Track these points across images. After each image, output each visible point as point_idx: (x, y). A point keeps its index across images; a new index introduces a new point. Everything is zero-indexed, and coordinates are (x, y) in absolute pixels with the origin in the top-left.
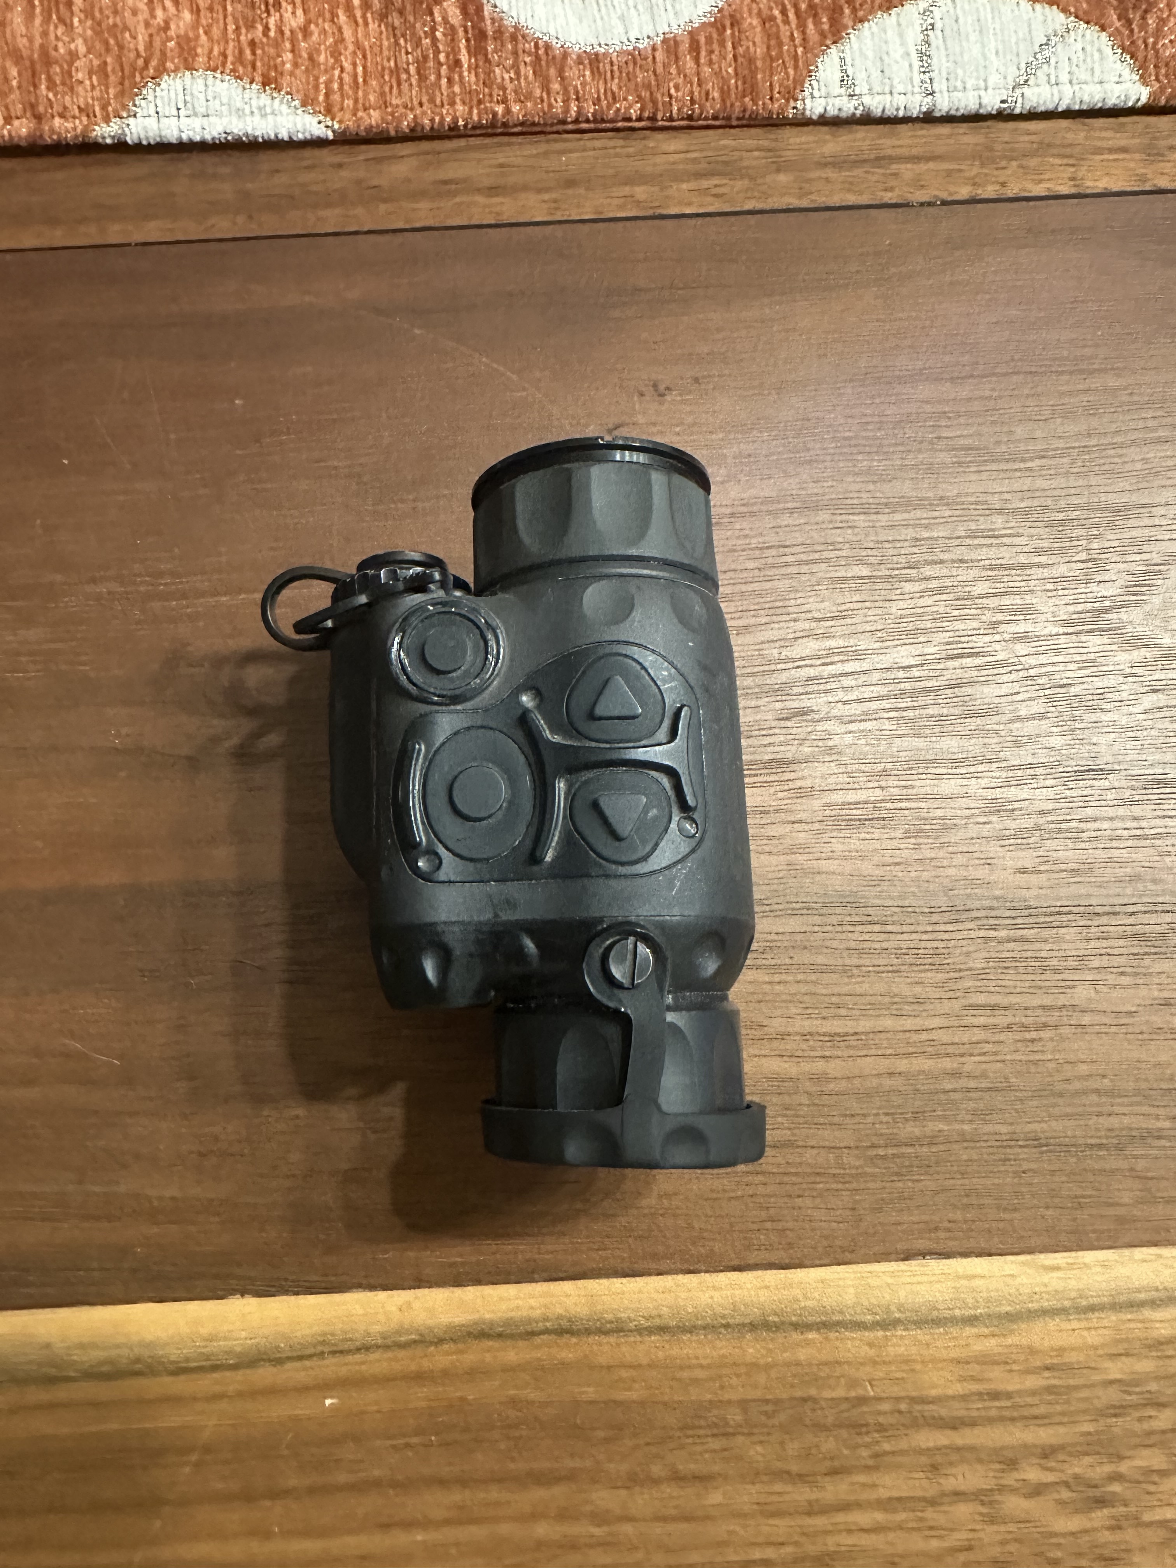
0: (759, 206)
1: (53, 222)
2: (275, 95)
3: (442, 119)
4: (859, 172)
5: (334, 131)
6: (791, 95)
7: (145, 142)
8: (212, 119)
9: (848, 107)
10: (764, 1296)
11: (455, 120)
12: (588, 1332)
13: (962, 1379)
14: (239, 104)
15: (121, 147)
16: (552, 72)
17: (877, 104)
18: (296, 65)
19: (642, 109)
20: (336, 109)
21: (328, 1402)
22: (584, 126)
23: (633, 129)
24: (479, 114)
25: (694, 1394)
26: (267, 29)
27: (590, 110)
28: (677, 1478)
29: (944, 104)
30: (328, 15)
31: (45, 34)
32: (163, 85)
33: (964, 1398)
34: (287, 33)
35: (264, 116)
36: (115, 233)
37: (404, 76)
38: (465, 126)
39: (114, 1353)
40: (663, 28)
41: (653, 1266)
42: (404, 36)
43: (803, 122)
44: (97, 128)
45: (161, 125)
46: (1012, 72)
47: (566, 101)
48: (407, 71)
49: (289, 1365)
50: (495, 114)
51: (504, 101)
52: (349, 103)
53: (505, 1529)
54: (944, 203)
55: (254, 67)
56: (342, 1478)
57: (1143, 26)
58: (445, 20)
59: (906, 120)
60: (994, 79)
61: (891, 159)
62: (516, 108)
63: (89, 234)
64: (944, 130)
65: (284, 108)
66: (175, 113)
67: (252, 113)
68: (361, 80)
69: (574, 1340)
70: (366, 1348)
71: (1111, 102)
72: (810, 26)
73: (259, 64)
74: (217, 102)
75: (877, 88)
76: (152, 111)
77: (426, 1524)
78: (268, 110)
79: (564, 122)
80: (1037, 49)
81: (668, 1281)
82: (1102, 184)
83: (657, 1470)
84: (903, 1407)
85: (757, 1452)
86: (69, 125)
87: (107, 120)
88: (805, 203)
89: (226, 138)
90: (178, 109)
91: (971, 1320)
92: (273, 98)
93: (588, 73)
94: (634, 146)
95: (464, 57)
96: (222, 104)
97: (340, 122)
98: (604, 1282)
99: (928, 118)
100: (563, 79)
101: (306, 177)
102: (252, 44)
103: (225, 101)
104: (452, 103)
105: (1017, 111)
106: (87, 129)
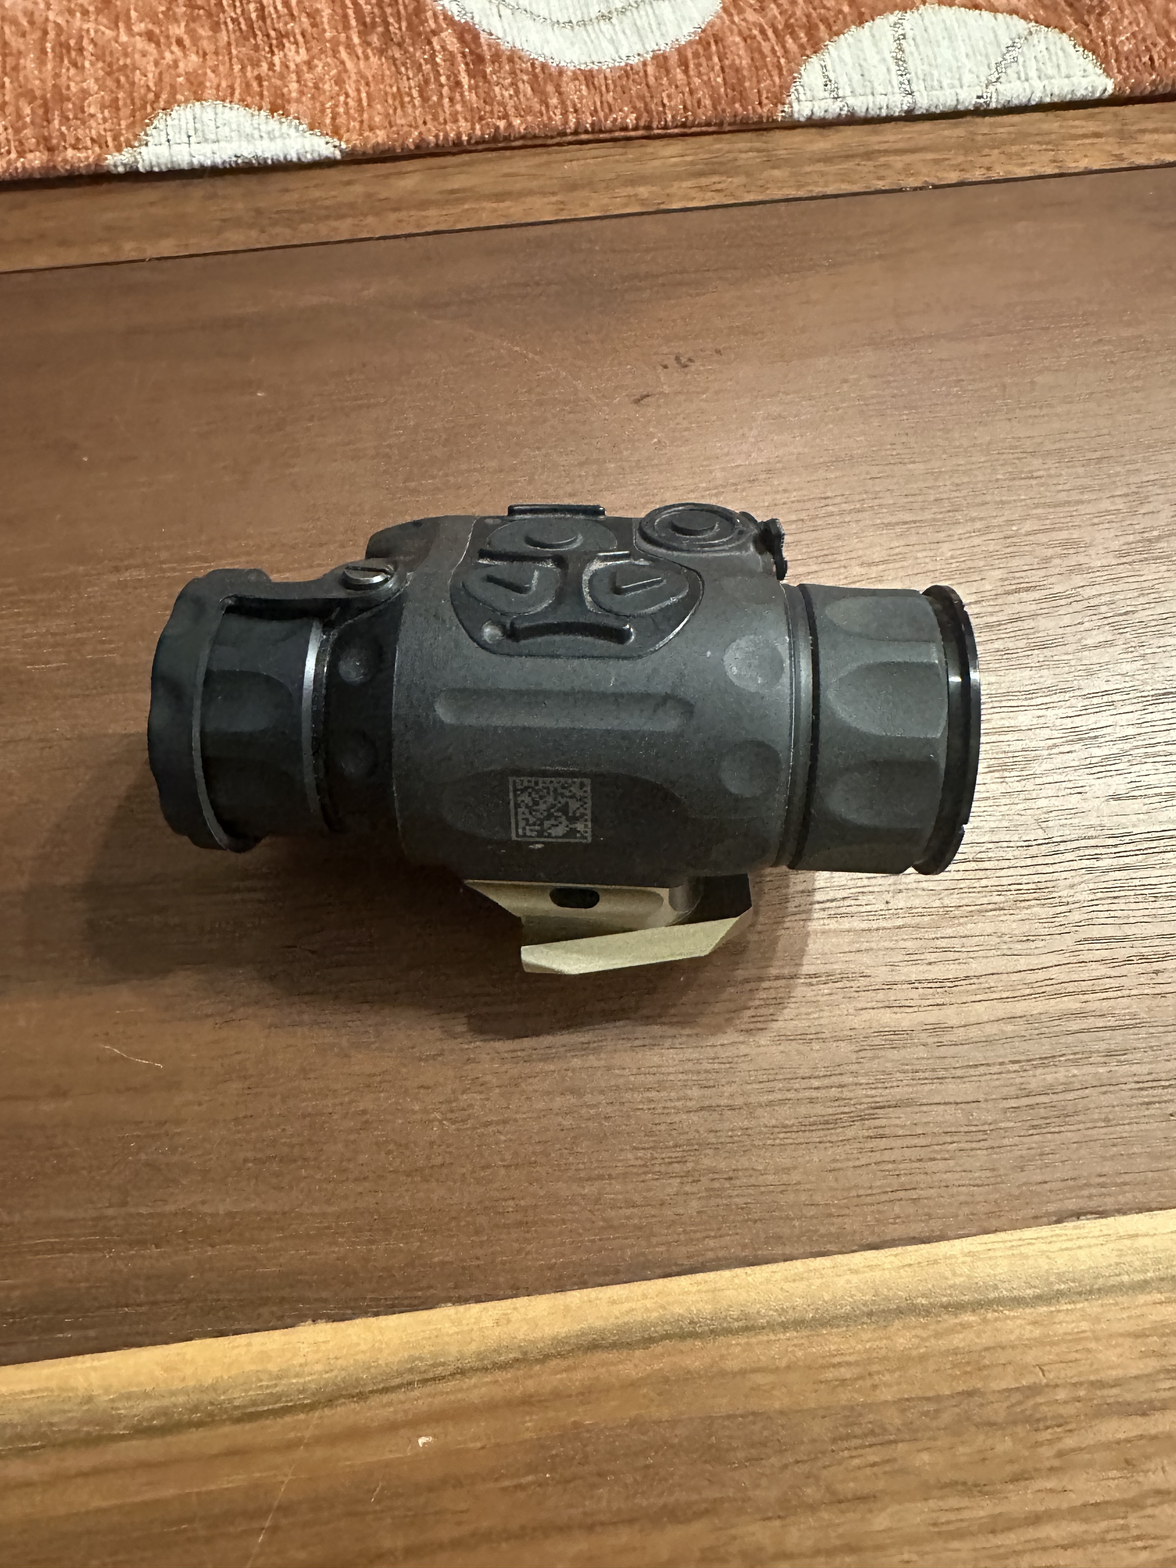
0: (761, 198)
1: (67, 244)
2: (283, 120)
3: (446, 135)
4: (850, 164)
5: (341, 151)
6: (778, 100)
7: (156, 169)
8: (222, 144)
9: (833, 109)
11: (459, 135)
12: (714, 1333)
14: (249, 130)
15: (132, 175)
16: (550, 88)
17: (861, 105)
18: (302, 93)
19: (637, 119)
20: (343, 131)
21: (422, 1441)
22: (584, 137)
23: (630, 138)
24: (481, 129)
26: (271, 65)
27: (588, 121)
28: (836, 1501)
29: (924, 102)
30: (330, 53)
31: (57, 76)
32: (174, 114)
33: (1148, 1378)
34: (292, 66)
35: (272, 139)
36: (129, 250)
37: (407, 99)
38: (469, 141)
39: (166, 1402)
40: (651, 46)
42: (404, 64)
43: (792, 125)
44: (109, 157)
45: (172, 151)
46: (984, 72)
47: (565, 114)
48: (410, 95)
49: (374, 1401)
50: (497, 128)
51: (505, 116)
52: (355, 124)
54: (935, 187)
55: (262, 96)
56: (445, 1532)
57: (1100, 26)
58: (444, 48)
59: (889, 119)
60: (967, 78)
61: (880, 153)
62: (517, 122)
63: (101, 252)
64: (926, 126)
65: (292, 131)
66: (186, 140)
67: (261, 137)
68: (365, 104)
69: (698, 1343)
70: (462, 1372)
71: (1081, 93)
72: (789, 40)
73: (266, 93)
74: (227, 129)
75: (859, 90)
76: (164, 139)
78: (277, 134)
79: (563, 134)
80: (1005, 51)
81: (798, 1266)
82: (1083, 164)
83: (811, 1493)
84: (1082, 1393)
85: (924, 1461)
86: (82, 155)
87: (119, 149)
88: (801, 193)
89: (236, 162)
90: (189, 137)
92: (281, 123)
93: (584, 87)
94: (632, 152)
95: (465, 80)
96: (232, 130)
97: (347, 142)
98: (726, 1274)
99: (910, 117)
100: (560, 94)
101: (317, 194)
102: (259, 78)
103: (234, 126)
104: (456, 121)
105: (993, 105)
106: (99, 158)
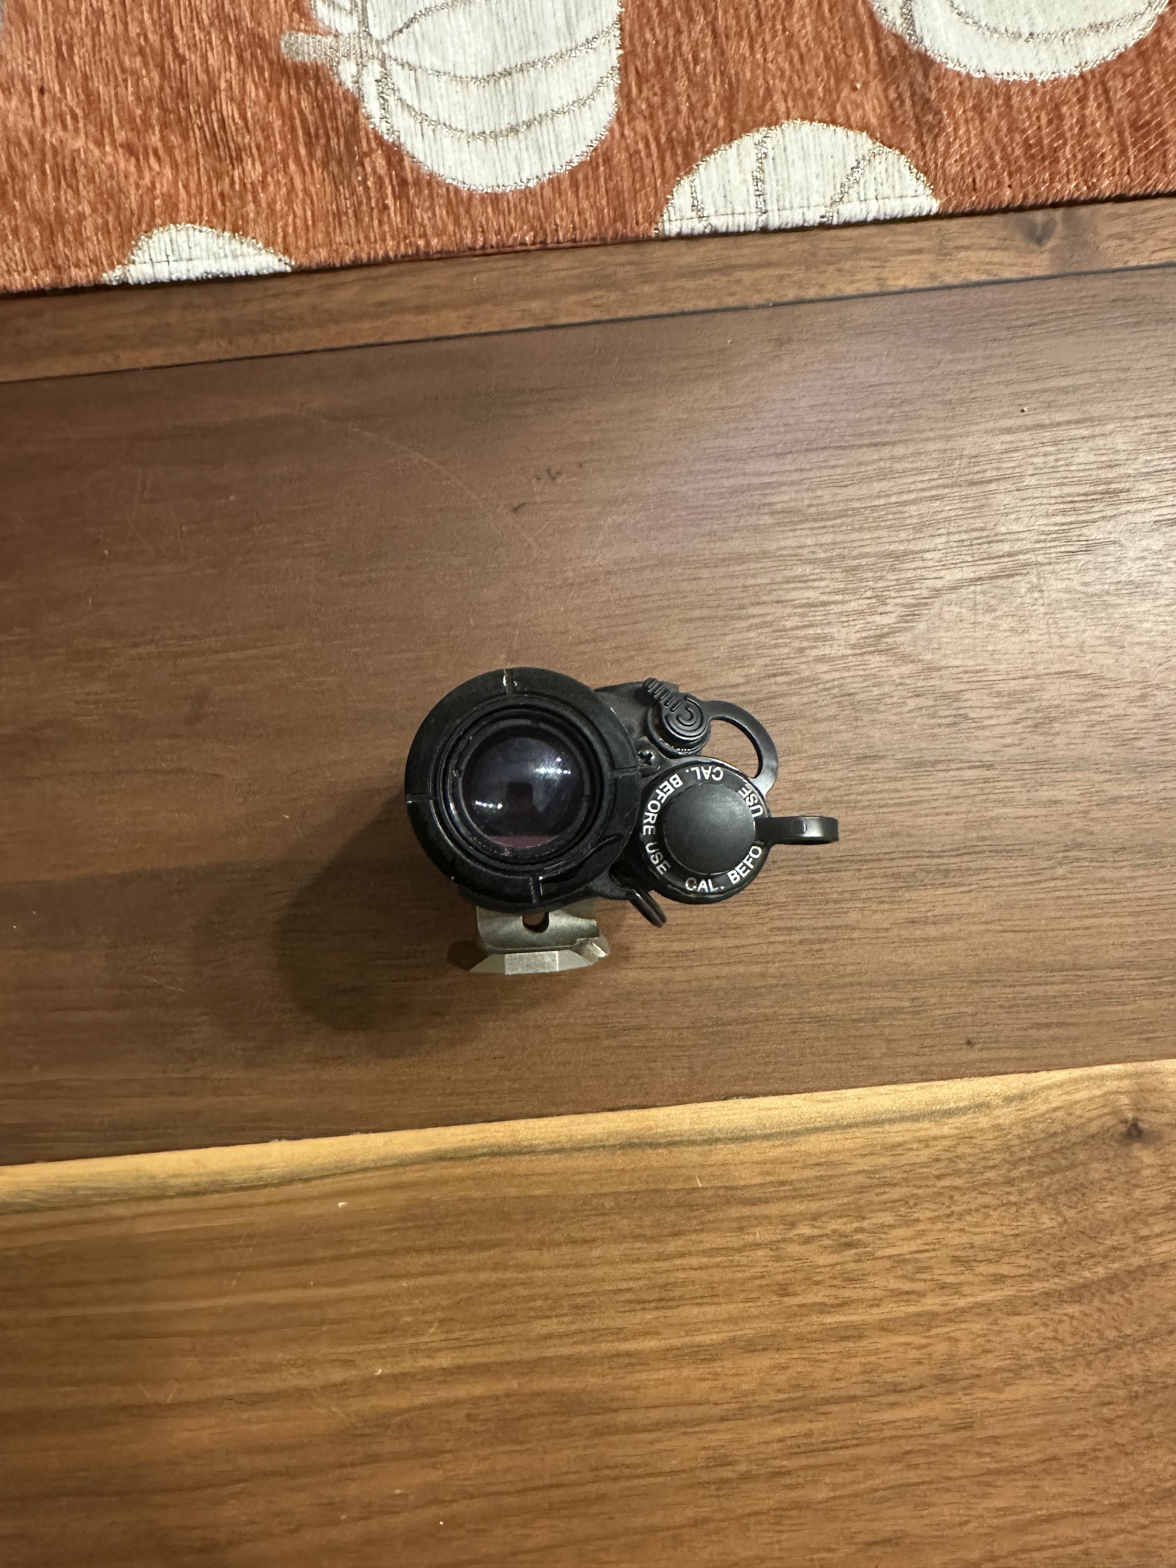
1: (76, 352)
3: (376, 252)
4: (708, 280)
5: (291, 266)
6: (652, 220)
7: (143, 283)
8: (195, 262)
9: (699, 227)
10: (628, 1127)
12: (511, 1154)
13: (761, 1174)
14: (215, 249)
15: (124, 286)
16: (462, 211)
17: (721, 223)
18: (258, 214)
20: (292, 249)
21: (341, 1204)
22: (489, 251)
23: (528, 251)
25: (583, 1190)
26: (232, 183)
27: (494, 239)
28: (573, 1242)
29: (775, 221)
30: (281, 167)
31: (57, 199)
32: (155, 238)
33: (762, 1186)
34: (249, 186)
35: (235, 257)
36: (126, 359)
37: (344, 218)
40: (548, 168)
41: (554, 1110)
42: (342, 183)
45: (155, 269)
46: (830, 192)
47: (474, 233)
48: (346, 214)
49: (314, 1183)
50: (418, 248)
51: (424, 235)
52: (302, 243)
53: (460, 1277)
55: (225, 217)
56: (354, 1250)
57: (935, 150)
58: (374, 171)
59: (747, 233)
60: (816, 199)
61: (735, 267)
62: (434, 242)
64: (779, 239)
65: (251, 250)
69: (502, 1159)
70: (365, 1170)
72: (668, 158)
73: (228, 215)
74: (198, 248)
75: (721, 211)
76: (147, 259)
77: (409, 1275)
79: (473, 249)
80: (849, 171)
81: (565, 1119)
82: (902, 283)
83: (558, 1237)
84: (721, 1192)
85: (624, 1224)
87: (112, 267)
88: (665, 310)
89: (206, 276)
91: (767, 1137)
92: (241, 243)
95: (390, 201)
98: (523, 1122)
99: (764, 231)
100: (470, 217)
101: (272, 305)
102: (222, 195)
104: (384, 240)
105: (835, 222)
106: (97, 275)
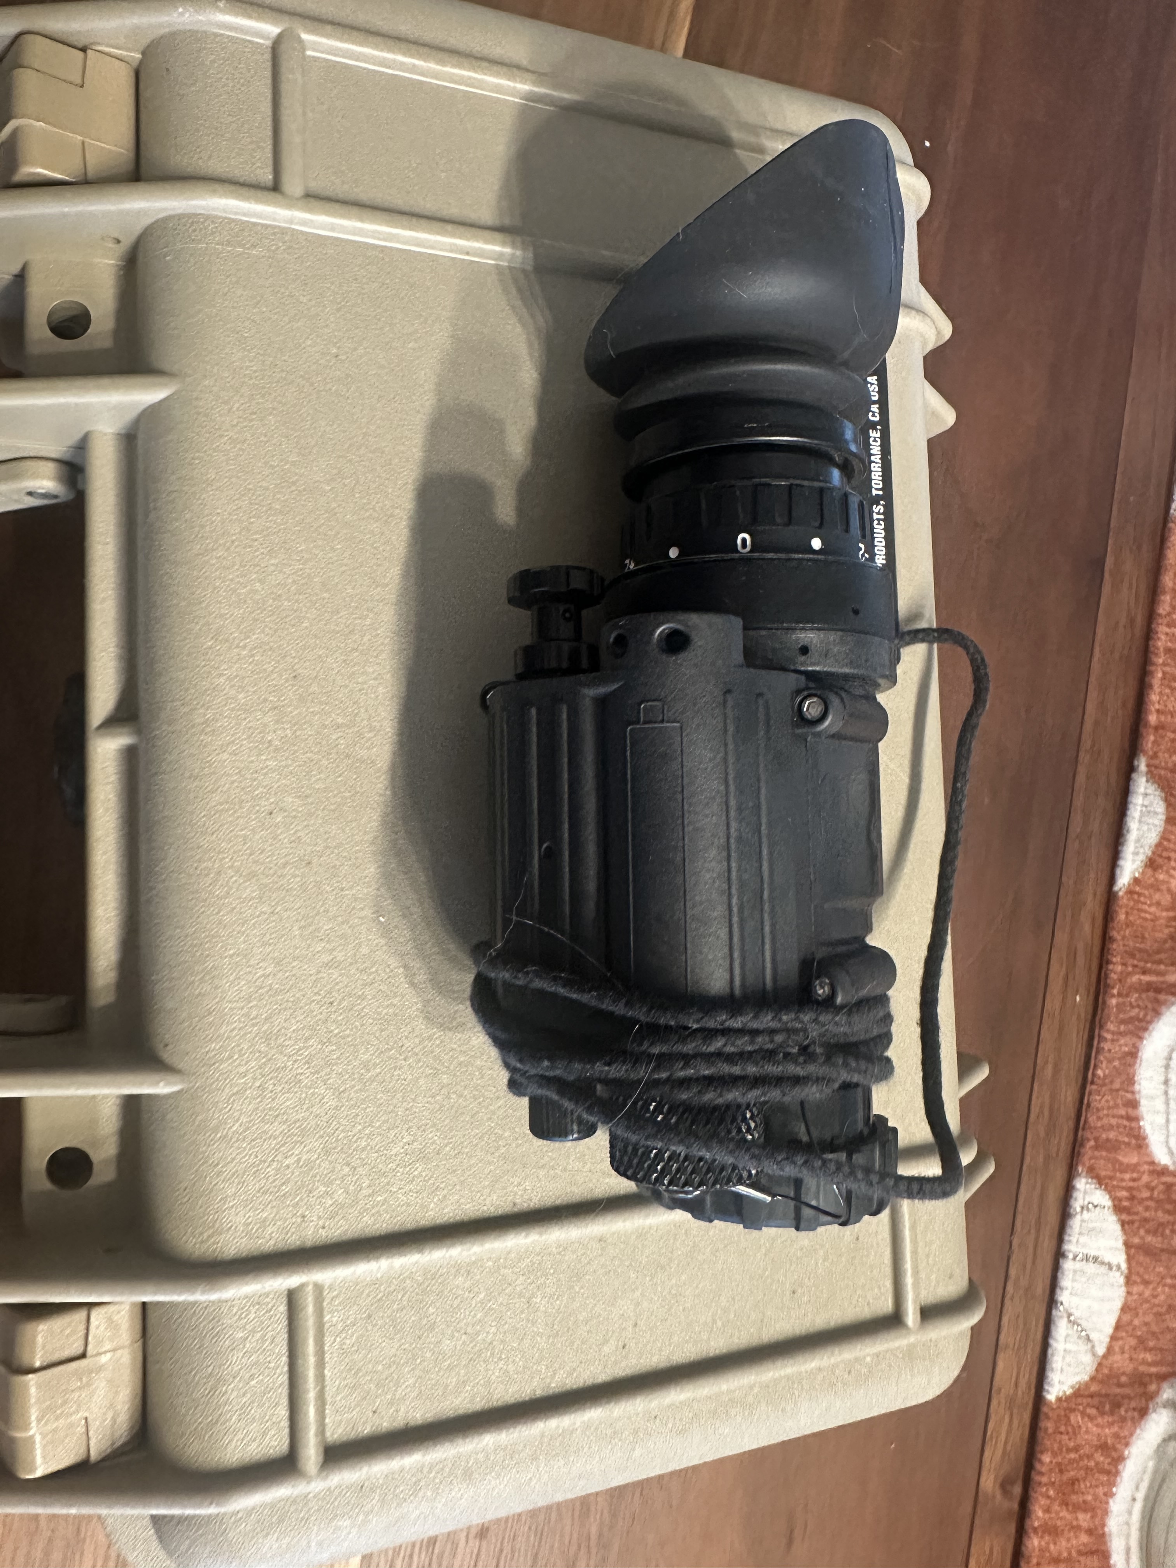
2: (1143, 864)
3: (1113, 956)
5: (1117, 892)
6: (1089, 1169)
7: (1131, 783)
8: (1138, 824)
11: (1112, 963)
14: (1142, 842)
15: (1131, 767)
16: (1132, 1028)
17: (1075, 1224)
18: (1156, 880)
19: (1098, 1076)
20: (1129, 896)
23: (1088, 1069)
24: (1113, 978)
27: (1104, 1045)
29: (1068, 1266)
32: (1161, 802)
35: (1133, 854)
38: (1107, 968)
40: (1143, 1101)
43: (1071, 1175)
44: (1144, 758)
45: (1140, 795)
46: (1077, 1313)
47: (1112, 1032)
50: (1113, 988)
51: (1119, 996)
52: (1131, 904)
54: (1009, 1258)
55: (1159, 856)
57: (1089, 1405)
58: (1168, 972)
59: (1061, 1240)
60: (1075, 1299)
61: (1038, 1231)
62: (1113, 1001)
63: (1086, 744)
64: (1050, 1263)
65: (1135, 867)
66: (1144, 804)
67: (1136, 848)
68: (1142, 915)
71: (1049, 1376)
72: (1125, 1194)
73: (1159, 859)
74: (1146, 830)
75: (1084, 1224)
78: (1136, 857)
80: (1087, 1332)
82: (1000, 1364)
86: (1150, 745)
87: (1148, 766)
89: (1125, 829)
90: (1146, 807)
93: (1128, 1049)
95: (1147, 977)
96: (1144, 832)
97: (1122, 897)
99: (1060, 1255)
100: (1127, 1033)
103: (1146, 834)
104: (1122, 964)
105: (1053, 1312)
106: (1145, 753)
